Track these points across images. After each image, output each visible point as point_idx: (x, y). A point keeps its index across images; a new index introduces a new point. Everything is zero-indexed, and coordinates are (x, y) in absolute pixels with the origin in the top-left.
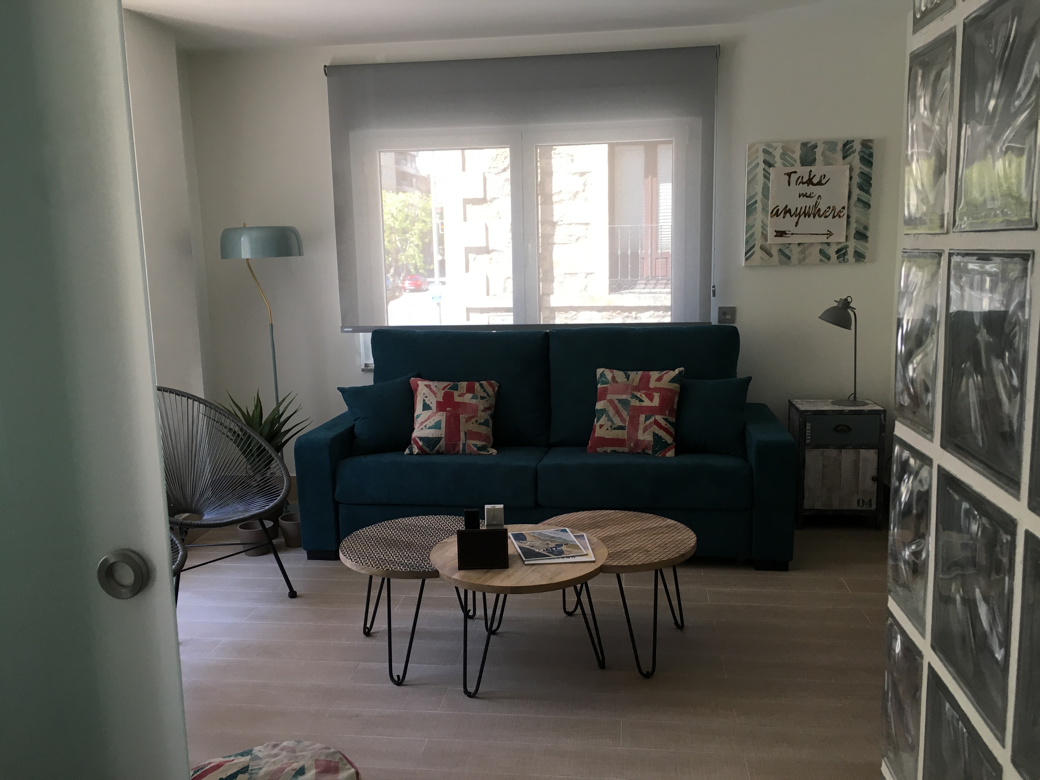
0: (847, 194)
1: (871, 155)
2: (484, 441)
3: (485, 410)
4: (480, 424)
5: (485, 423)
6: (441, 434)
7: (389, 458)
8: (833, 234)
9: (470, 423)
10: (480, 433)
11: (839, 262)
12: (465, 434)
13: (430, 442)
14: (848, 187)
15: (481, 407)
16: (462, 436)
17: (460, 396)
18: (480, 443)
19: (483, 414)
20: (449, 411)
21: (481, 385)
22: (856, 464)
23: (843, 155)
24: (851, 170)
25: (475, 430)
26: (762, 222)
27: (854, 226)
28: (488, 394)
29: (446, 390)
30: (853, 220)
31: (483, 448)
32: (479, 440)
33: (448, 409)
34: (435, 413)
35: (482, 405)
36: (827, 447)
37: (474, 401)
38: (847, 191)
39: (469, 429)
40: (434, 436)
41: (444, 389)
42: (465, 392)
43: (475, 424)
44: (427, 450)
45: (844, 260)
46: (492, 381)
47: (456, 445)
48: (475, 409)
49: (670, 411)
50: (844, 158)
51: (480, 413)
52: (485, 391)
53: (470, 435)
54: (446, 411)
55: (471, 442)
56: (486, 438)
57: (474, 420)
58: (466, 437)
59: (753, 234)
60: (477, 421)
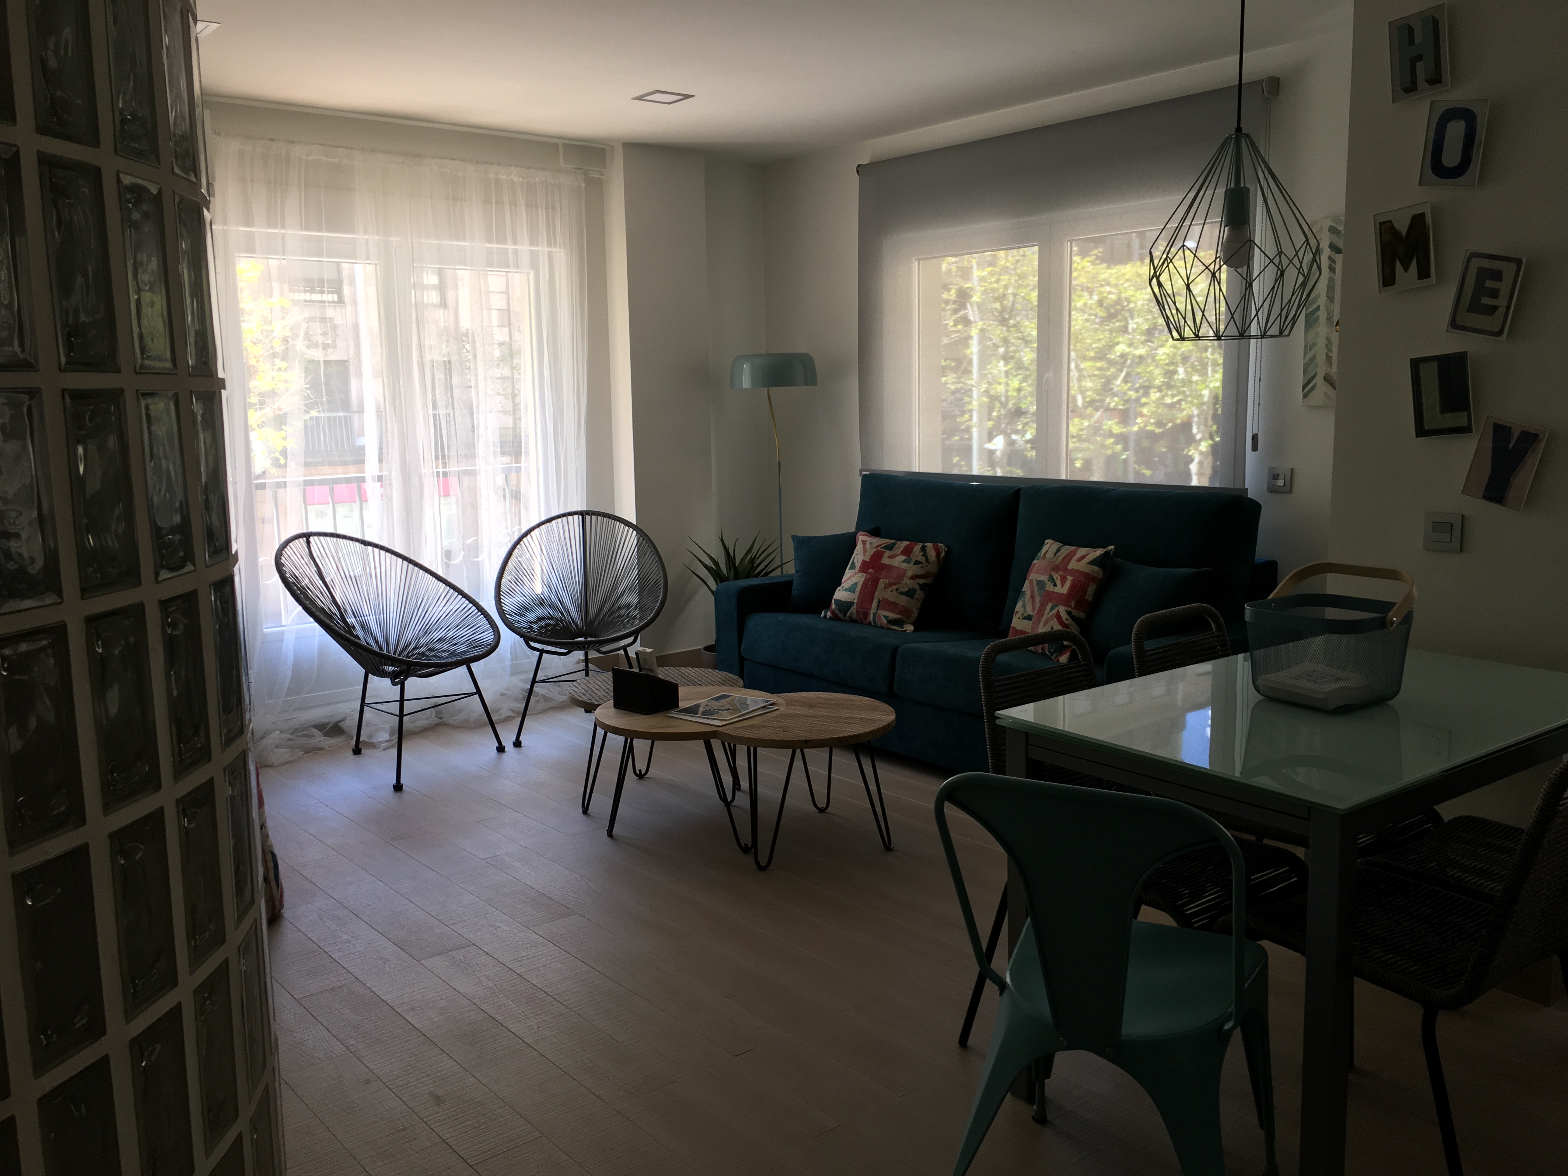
2: (899, 614)
3: (914, 577)
4: (901, 593)
5: (910, 593)
6: (854, 599)
7: (804, 619)
9: (889, 590)
10: (898, 604)
12: (879, 602)
13: (845, 606)
15: (909, 574)
16: (875, 603)
17: (889, 557)
18: (892, 616)
19: (909, 581)
20: (870, 573)
21: (923, 549)
25: (892, 600)
26: (1327, 338)
28: (927, 560)
29: (879, 548)
31: (898, 622)
32: (893, 612)
33: (871, 570)
34: (856, 574)
35: (911, 569)
37: (904, 566)
39: (885, 597)
40: (847, 600)
41: (876, 547)
42: (899, 552)
43: (895, 593)
44: (841, 615)
46: (940, 544)
47: (866, 615)
48: (901, 574)
49: (1077, 602)
51: (906, 581)
52: (925, 555)
53: (884, 604)
54: (867, 573)
55: (882, 613)
56: (905, 612)
57: (894, 587)
58: (878, 605)
59: (1313, 358)
60: (897, 590)
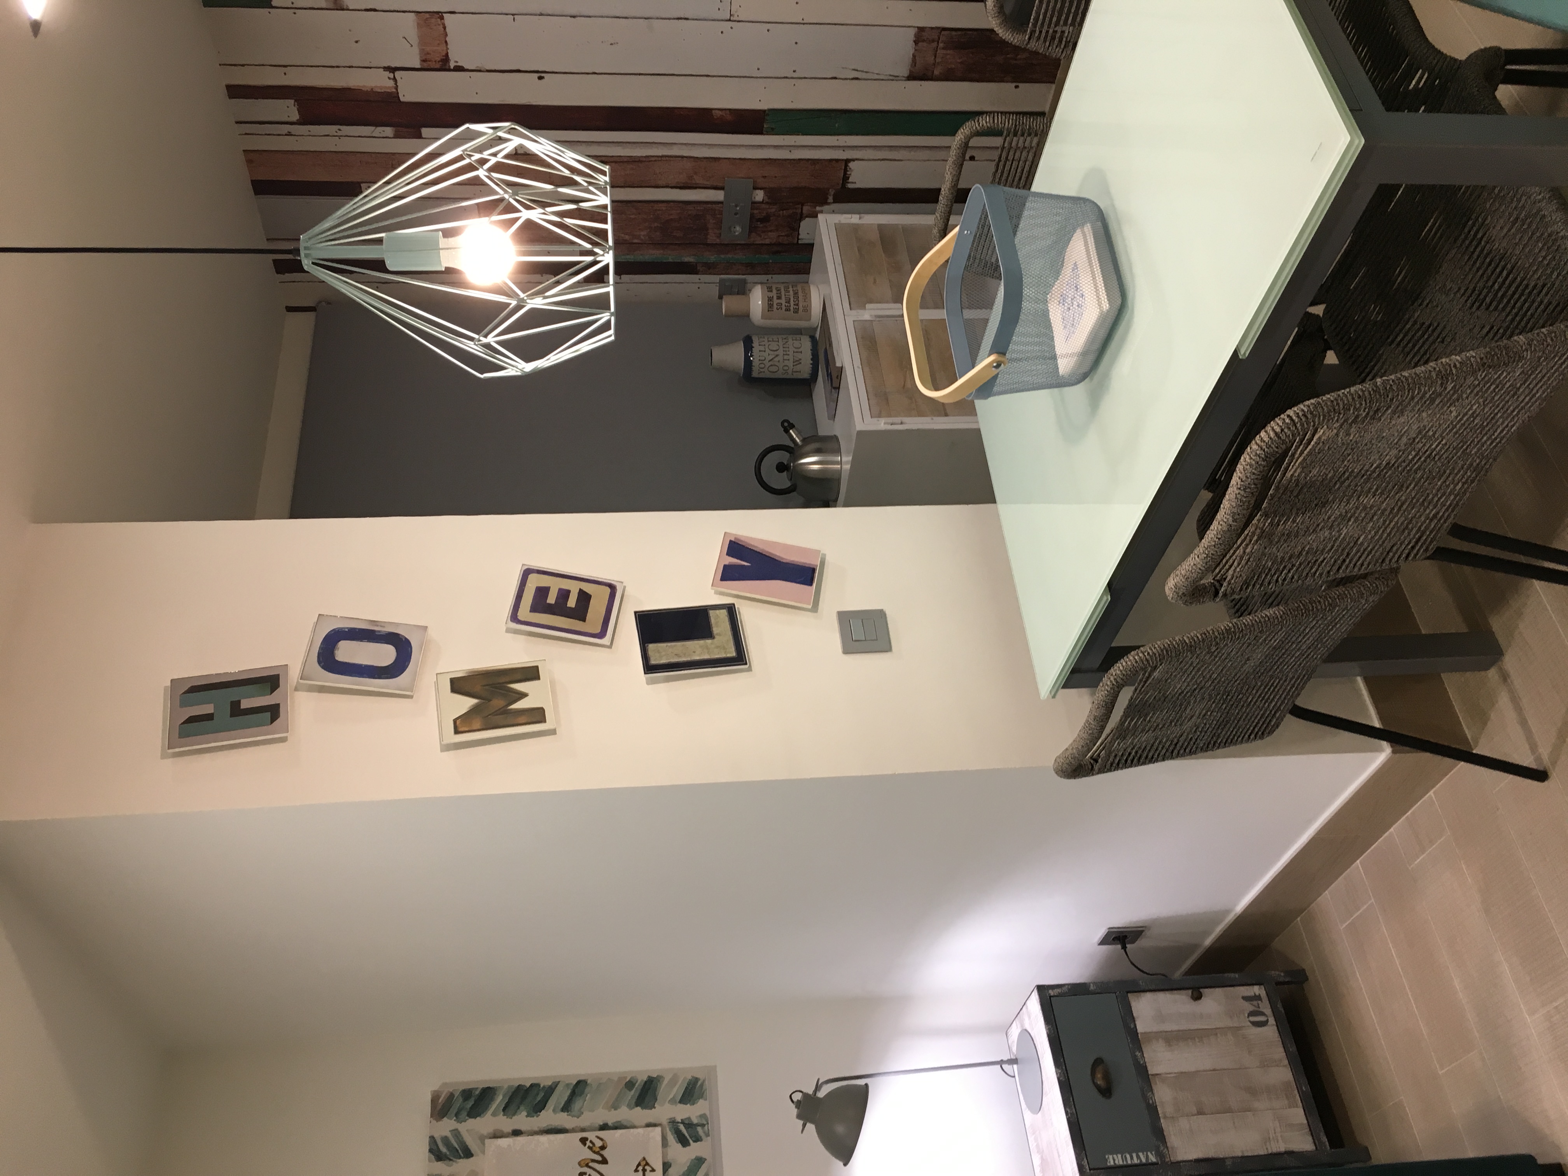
0: (552, 1137)
1: (467, 1094)
8: (644, 1159)
11: (707, 1135)
14: (536, 1137)
22: (1173, 1039)
23: (460, 1158)
24: (497, 1135)
27: (624, 1113)
30: (611, 1117)
36: (1152, 1110)
38: (544, 1139)
45: (703, 1125)
50: (468, 1154)
